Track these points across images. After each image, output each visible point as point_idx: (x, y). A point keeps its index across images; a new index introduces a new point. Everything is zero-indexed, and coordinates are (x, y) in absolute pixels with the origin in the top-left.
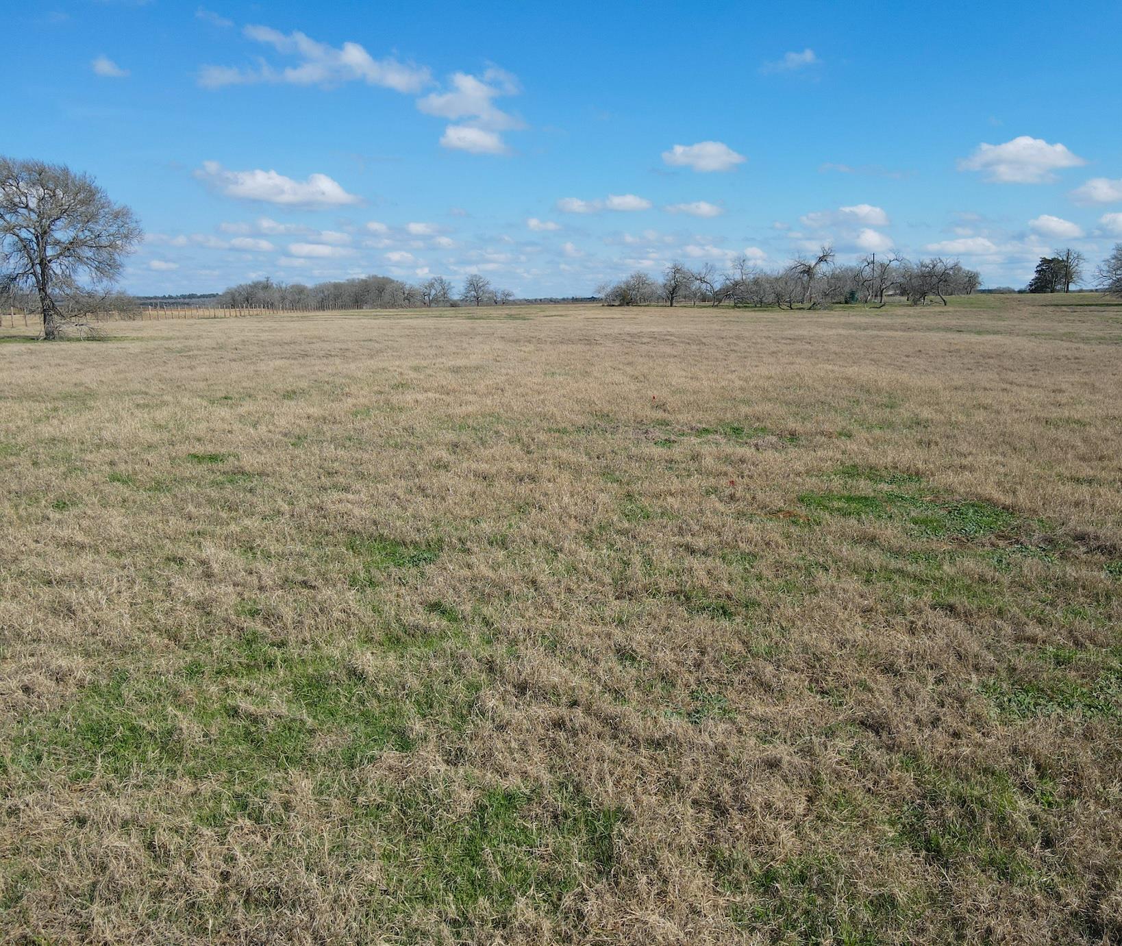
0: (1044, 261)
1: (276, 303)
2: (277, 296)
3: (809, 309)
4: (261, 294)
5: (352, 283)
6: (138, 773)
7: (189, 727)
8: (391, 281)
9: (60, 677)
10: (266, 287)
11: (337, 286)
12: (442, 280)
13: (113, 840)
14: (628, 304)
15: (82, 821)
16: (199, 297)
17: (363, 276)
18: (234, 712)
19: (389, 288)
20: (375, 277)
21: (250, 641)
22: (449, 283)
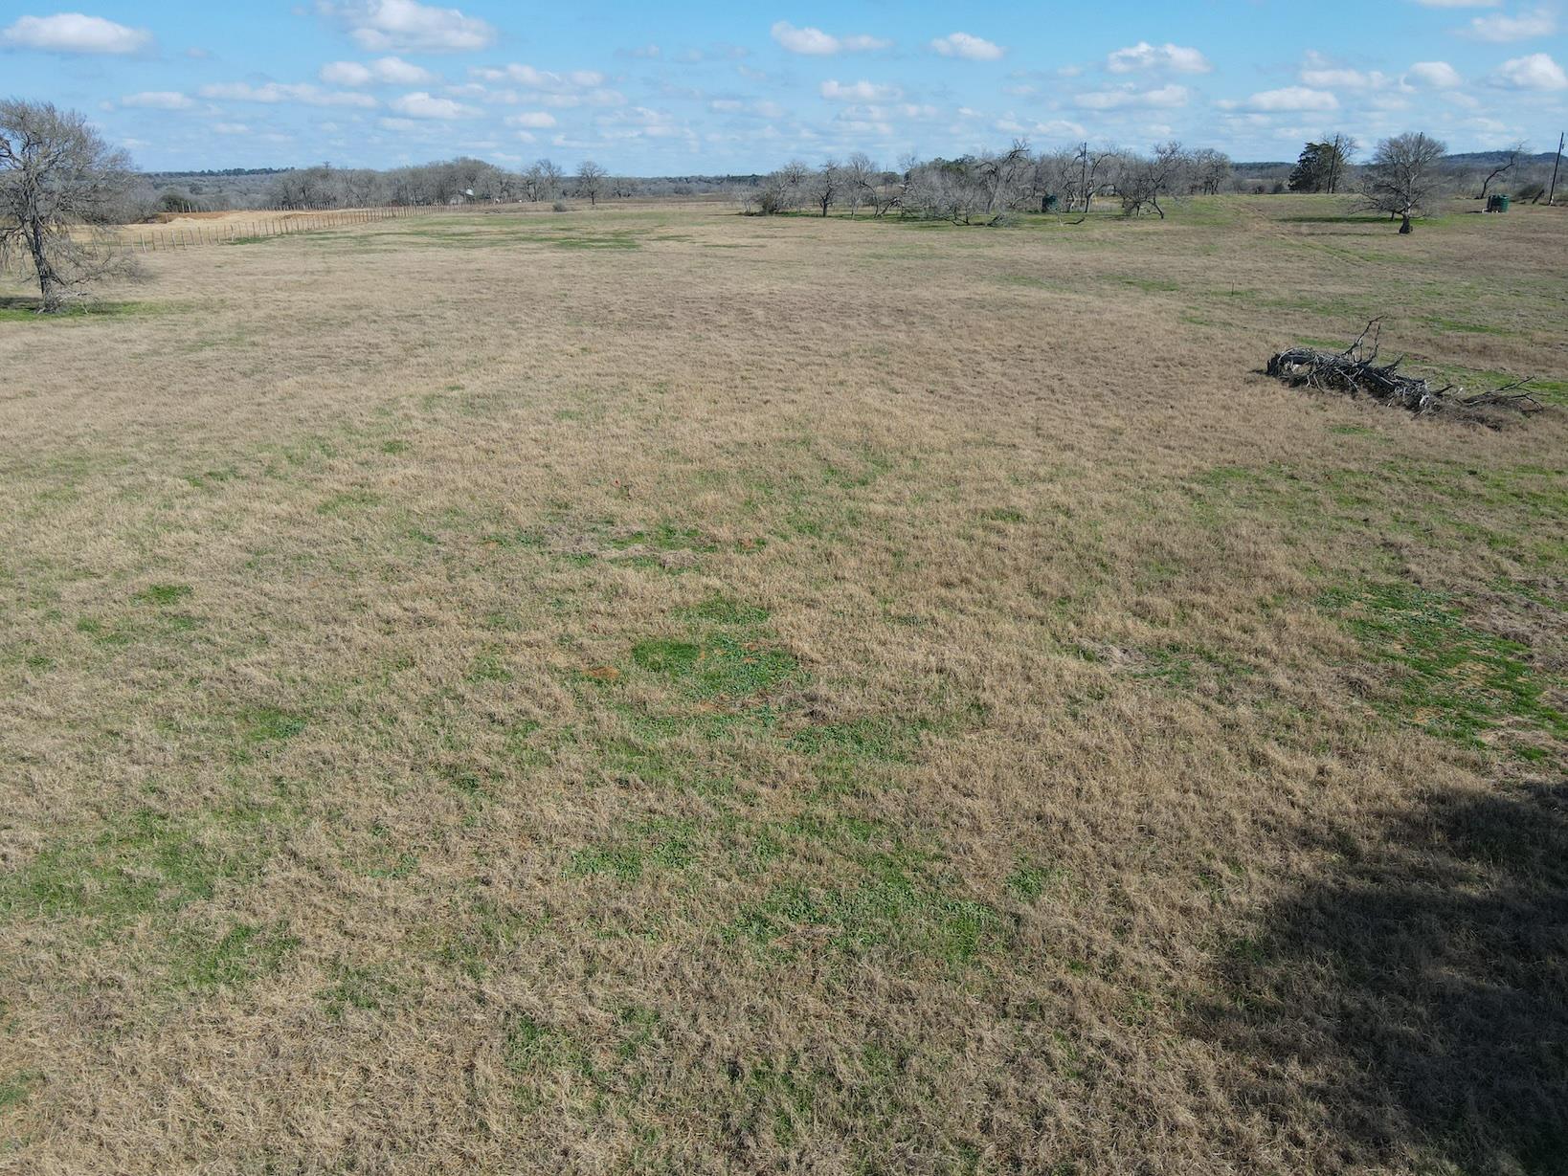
0: (1312, 147)
1: (339, 198)
2: (340, 187)
3: (990, 225)
4: (320, 186)
5: (434, 169)
6: (60, 915)
7: (91, 885)
8: (486, 166)
9: (24, 847)
10: (325, 174)
11: (415, 173)
12: (549, 164)
13: (43, 955)
14: (771, 212)
15: (29, 942)
16: (248, 173)
17: (449, 160)
18: (120, 873)
19: (481, 177)
20: (465, 160)
21: (147, 813)
22: (560, 169)
